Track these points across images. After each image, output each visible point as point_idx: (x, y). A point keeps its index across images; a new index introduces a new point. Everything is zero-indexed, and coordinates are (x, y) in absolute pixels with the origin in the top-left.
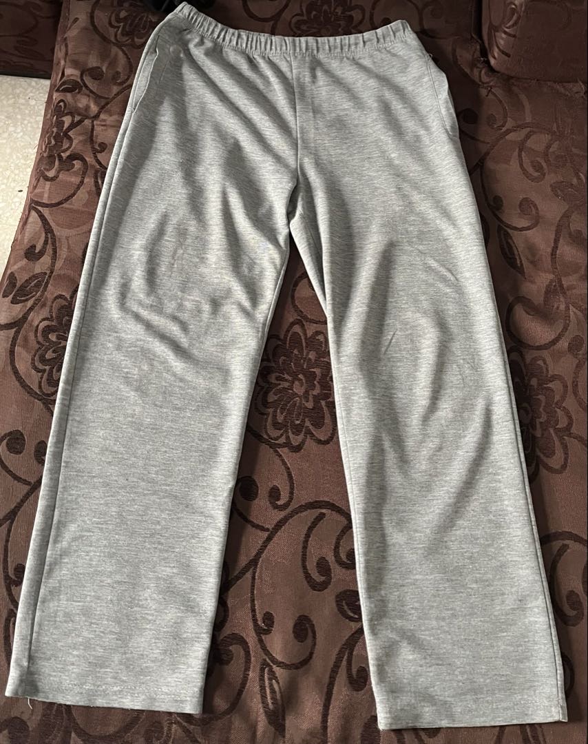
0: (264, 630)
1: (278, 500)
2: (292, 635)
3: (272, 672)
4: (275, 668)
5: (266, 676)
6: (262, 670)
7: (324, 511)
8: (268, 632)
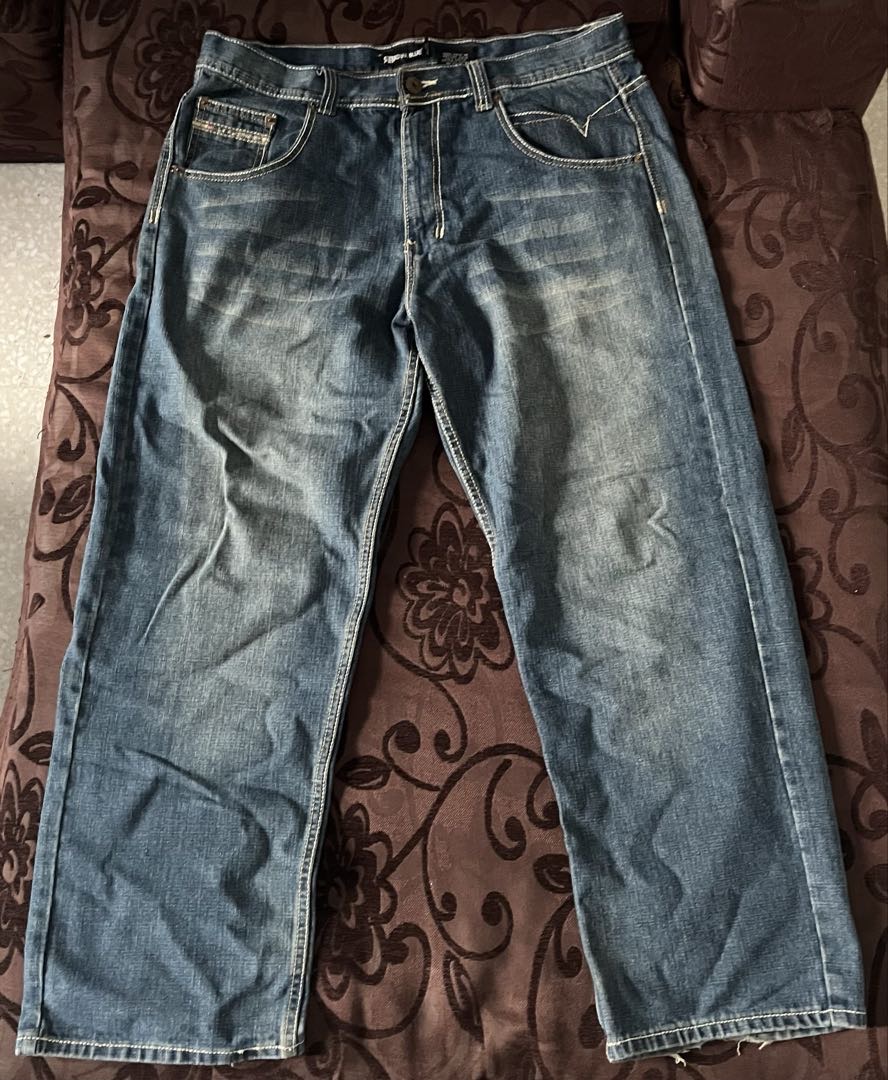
0: (445, 915)
1: (448, 748)
2: (481, 918)
3: (459, 966)
4: (463, 961)
5: (452, 972)
6: (446, 965)
7: (508, 757)
8: (450, 917)
